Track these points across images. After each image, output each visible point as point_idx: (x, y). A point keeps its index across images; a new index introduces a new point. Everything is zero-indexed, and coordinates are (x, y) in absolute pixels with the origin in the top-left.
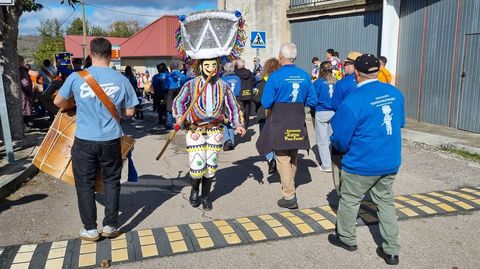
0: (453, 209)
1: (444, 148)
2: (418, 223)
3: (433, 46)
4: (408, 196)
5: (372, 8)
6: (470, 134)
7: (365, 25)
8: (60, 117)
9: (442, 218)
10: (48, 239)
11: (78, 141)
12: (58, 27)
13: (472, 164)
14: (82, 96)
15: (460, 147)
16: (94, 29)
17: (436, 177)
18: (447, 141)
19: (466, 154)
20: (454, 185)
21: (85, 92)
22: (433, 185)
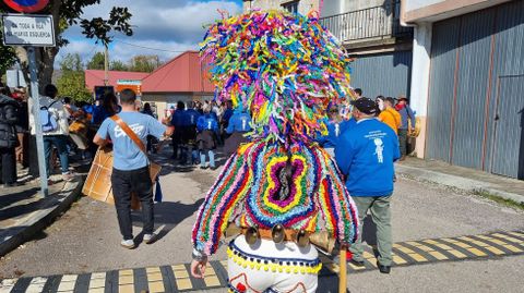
0: (483, 254)
1: (477, 193)
2: (447, 266)
3: (465, 88)
4: (438, 240)
5: (402, 48)
6: (504, 179)
7: (395, 65)
8: (100, 153)
9: (473, 262)
10: (87, 271)
11: (115, 171)
12: (78, 62)
13: (505, 210)
14: (117, 136)
15: (493, 191)
16: (115, 63)
17: (467, 221)
18: (479, 185)
19: (499, 199)
20: (487, 229)
21: (118, 133)
22: (464, 229)
